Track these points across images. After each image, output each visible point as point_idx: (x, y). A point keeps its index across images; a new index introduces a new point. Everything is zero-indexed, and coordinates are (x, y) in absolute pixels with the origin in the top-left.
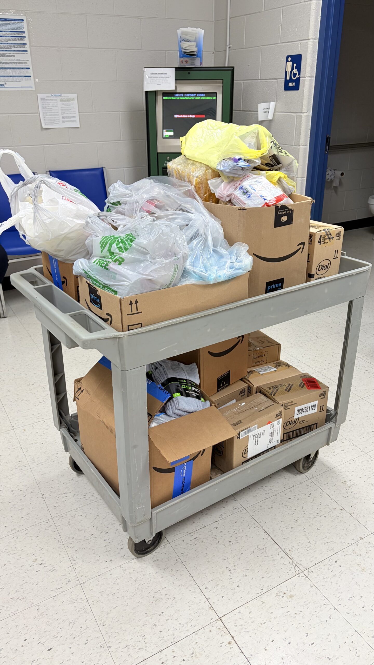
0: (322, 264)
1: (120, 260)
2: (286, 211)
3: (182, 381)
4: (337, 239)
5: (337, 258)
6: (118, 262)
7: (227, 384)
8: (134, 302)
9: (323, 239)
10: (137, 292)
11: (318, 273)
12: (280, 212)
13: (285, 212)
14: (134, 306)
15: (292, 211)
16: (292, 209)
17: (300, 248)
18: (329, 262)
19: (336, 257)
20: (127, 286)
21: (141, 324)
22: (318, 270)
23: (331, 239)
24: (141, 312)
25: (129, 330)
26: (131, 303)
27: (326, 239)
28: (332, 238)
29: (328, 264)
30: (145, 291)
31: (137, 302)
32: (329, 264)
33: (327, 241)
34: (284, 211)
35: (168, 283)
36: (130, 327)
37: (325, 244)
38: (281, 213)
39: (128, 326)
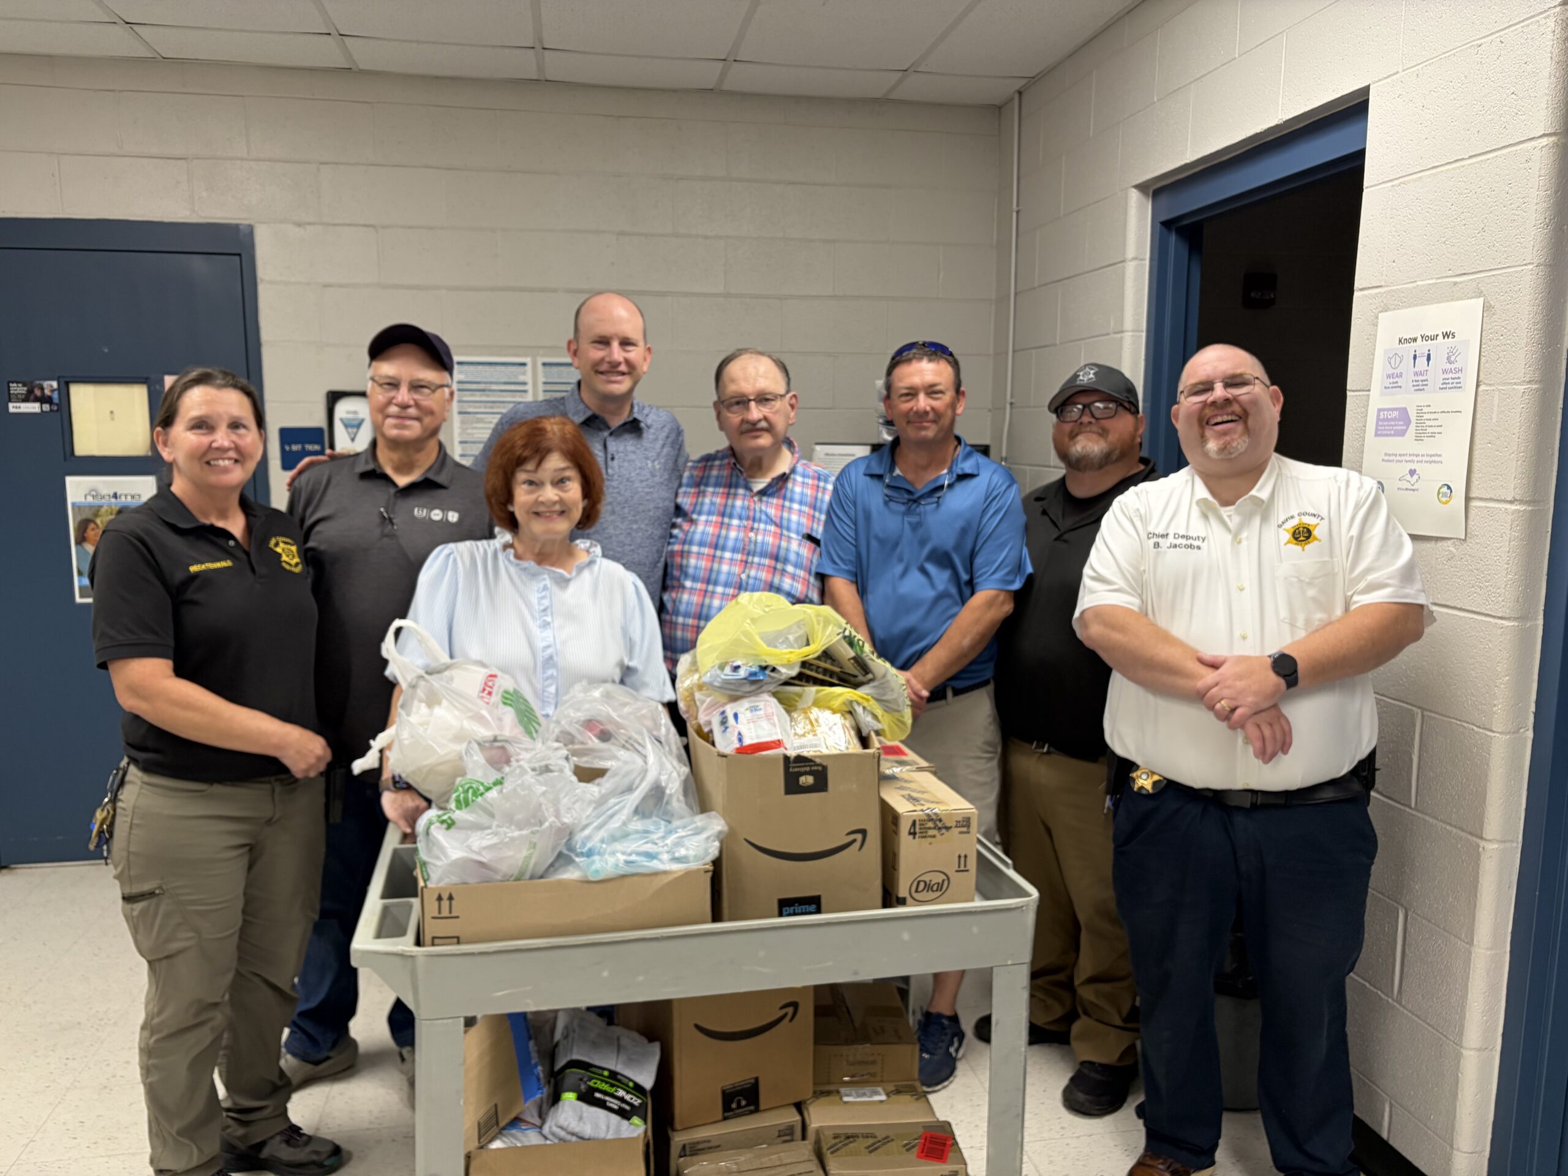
0: (926, 878)
1: (449, 821)
2: (811, 766)
3: (600, 1071)
4: (961, 833)
5: (967, 871)
6: (445, 826)
7: (752, 1108)
8: (445, 896)
9: (921, 829)
10: (455, 879)
11: (915, 895)
12: (794, 767)
13: (808, 769)
14: (445, 903)
15: (825, 768)
16: (825, 764)
17: (854, 841)
18: (945, 878)
19: (962, 868)
20: (440, 867)
21: (458, 938)
22: (917, 891)
23: (944, 831)
24: (457, 917)
25: (433, 945)
26: (440, 898)
27: (930, 828)
28: (948, 828)
29: (940, 881)
30: (472, 881)
31: (451, 898)
32: (946, 883)
33: (931, 832)
34: (806, 766)
35: (516, 873)
36: (437, 941)
37: (929, 840)
38: (796, 770)
39: (434, 938)
